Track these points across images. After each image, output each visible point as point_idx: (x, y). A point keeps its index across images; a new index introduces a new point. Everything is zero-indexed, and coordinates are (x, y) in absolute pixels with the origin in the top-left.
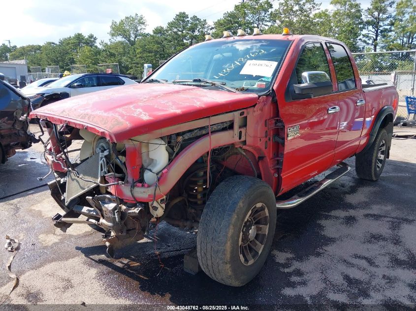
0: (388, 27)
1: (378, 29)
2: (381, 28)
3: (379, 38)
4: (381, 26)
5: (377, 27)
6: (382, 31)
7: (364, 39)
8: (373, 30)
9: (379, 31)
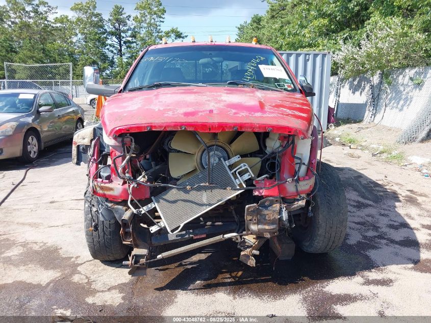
0: (130, 39)
1: (121, 40)
2: (124, 40)
3: (123, 49)
4: (123, 37)
5: (120, 38)
6: (125, 43)
7: (111, 49)
8: (117, 41)
9: (122, 42)
